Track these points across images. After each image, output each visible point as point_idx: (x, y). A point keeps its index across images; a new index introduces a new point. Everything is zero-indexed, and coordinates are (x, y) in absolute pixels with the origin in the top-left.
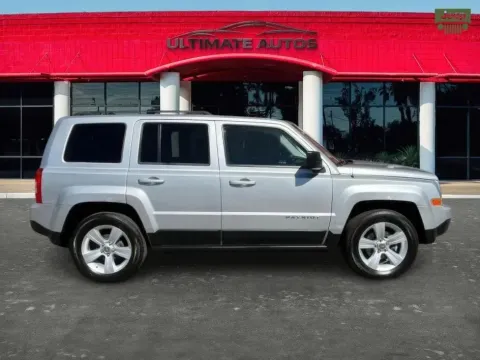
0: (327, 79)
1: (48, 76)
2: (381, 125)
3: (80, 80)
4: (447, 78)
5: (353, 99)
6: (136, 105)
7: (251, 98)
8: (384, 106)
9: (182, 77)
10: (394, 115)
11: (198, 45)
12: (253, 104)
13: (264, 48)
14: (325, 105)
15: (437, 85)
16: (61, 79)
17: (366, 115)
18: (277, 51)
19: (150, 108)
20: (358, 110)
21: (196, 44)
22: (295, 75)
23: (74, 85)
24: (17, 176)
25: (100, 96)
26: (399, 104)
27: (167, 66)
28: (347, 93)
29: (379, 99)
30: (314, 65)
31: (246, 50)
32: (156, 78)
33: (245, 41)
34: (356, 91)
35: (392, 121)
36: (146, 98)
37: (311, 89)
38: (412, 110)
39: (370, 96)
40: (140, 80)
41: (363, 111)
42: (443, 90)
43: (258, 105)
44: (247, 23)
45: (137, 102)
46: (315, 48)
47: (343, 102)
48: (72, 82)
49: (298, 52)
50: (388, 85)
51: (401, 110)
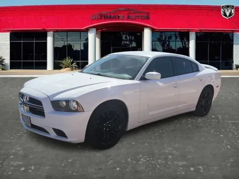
0: (153, 30)
1: (45, 30)
2: (174, 49)
3: (57, 31)
4: (200, 30)
5: (164, 38)
6: (79, 41)
7: (124, 38)
8: (176, 41)
9: (97, 30)
10: (179, 45)
11: (103, 18)
12: (124, 40)
13: (129, 18)
14: (153, 41)
15: (196, 33)
16: (50, 31)
17: (169, 45)
18: (134, 20)
19: (85, 42)
20: (166, 43)
21: (102, 17)
22: (141, 30)
23: (55, 34)
24: (33, 69)
25: (65, 38)
26: (181, 41)
27: (91, 26)
28: (161, 36)
29: (174, 38)
30: (149, 25)
31: (122, 20)
32: (87, 30)
33: (121, 16)
34: (165, 35)
35: (178, 47)
36: (83, 39)
37: (147, 34)
38: (186, 42)
39: (170, 37)
40: (80, 31)
41: (167, 43)
42: (198, 35)
43: (126, 41)
44: (122, 9)
45: (79, 40)
46: (149, 19)
47: (159, 40)
48: (54, 32)
49: (142, 20)
50: (177, 33)
51: (182, 42)
